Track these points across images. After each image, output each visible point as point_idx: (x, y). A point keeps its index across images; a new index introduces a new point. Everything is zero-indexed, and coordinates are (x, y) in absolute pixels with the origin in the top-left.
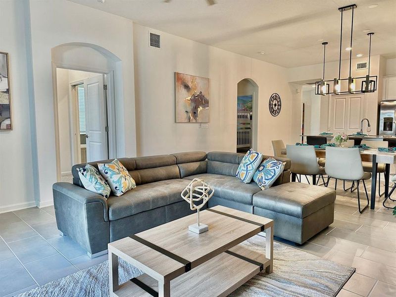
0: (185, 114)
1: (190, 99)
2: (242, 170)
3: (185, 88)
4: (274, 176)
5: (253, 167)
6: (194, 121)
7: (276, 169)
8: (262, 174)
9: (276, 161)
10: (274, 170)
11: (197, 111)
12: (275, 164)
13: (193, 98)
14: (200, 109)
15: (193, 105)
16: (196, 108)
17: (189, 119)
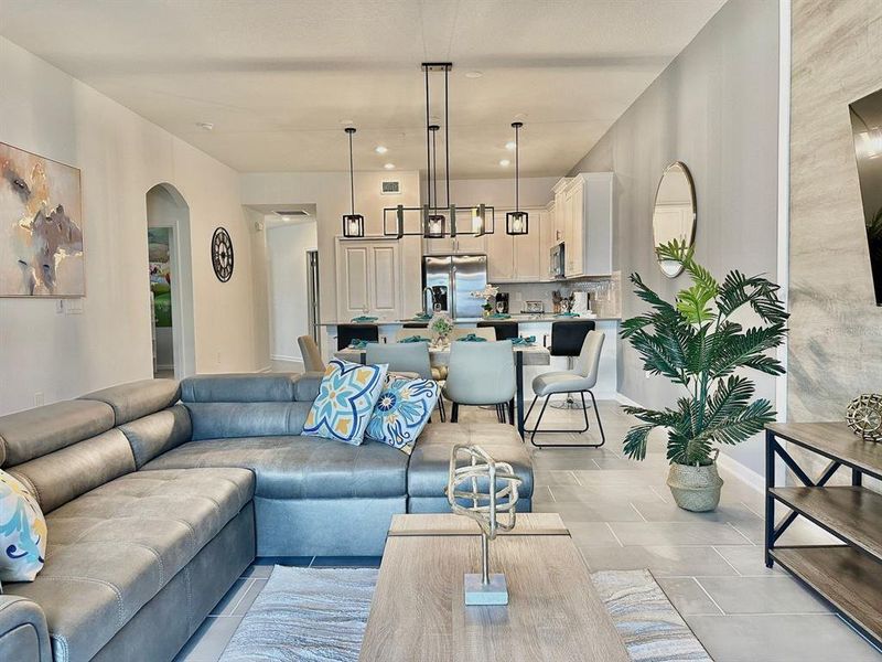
0: (19, 270)
1: (32, 224)
2: (338, 413)
3: (15, 189)
4: (425, 415)
5: (370, 403)
6: (45, 291)
7: (426, 399)
8: (396, 415)
9: (420, 381)
10: (423, 400)
11: (53, 261)
12: (421, 388)
13: (39, 221)
14: (60, 256)
15: (41, 243)
16: (49, 253)
17: (32, 285)
